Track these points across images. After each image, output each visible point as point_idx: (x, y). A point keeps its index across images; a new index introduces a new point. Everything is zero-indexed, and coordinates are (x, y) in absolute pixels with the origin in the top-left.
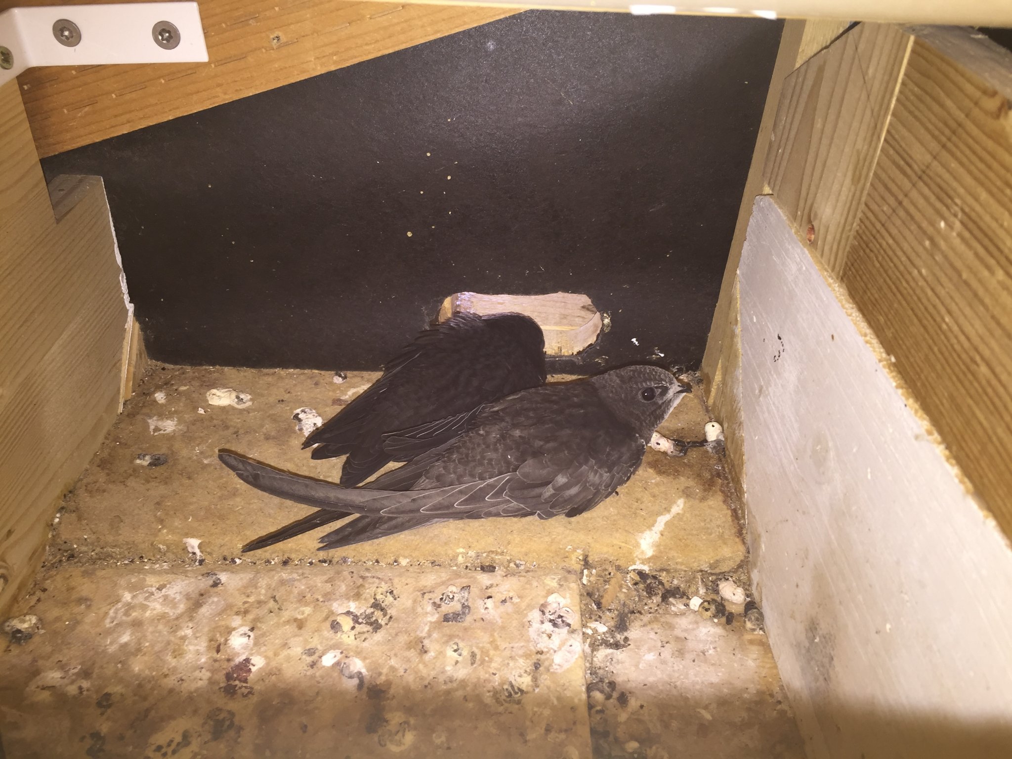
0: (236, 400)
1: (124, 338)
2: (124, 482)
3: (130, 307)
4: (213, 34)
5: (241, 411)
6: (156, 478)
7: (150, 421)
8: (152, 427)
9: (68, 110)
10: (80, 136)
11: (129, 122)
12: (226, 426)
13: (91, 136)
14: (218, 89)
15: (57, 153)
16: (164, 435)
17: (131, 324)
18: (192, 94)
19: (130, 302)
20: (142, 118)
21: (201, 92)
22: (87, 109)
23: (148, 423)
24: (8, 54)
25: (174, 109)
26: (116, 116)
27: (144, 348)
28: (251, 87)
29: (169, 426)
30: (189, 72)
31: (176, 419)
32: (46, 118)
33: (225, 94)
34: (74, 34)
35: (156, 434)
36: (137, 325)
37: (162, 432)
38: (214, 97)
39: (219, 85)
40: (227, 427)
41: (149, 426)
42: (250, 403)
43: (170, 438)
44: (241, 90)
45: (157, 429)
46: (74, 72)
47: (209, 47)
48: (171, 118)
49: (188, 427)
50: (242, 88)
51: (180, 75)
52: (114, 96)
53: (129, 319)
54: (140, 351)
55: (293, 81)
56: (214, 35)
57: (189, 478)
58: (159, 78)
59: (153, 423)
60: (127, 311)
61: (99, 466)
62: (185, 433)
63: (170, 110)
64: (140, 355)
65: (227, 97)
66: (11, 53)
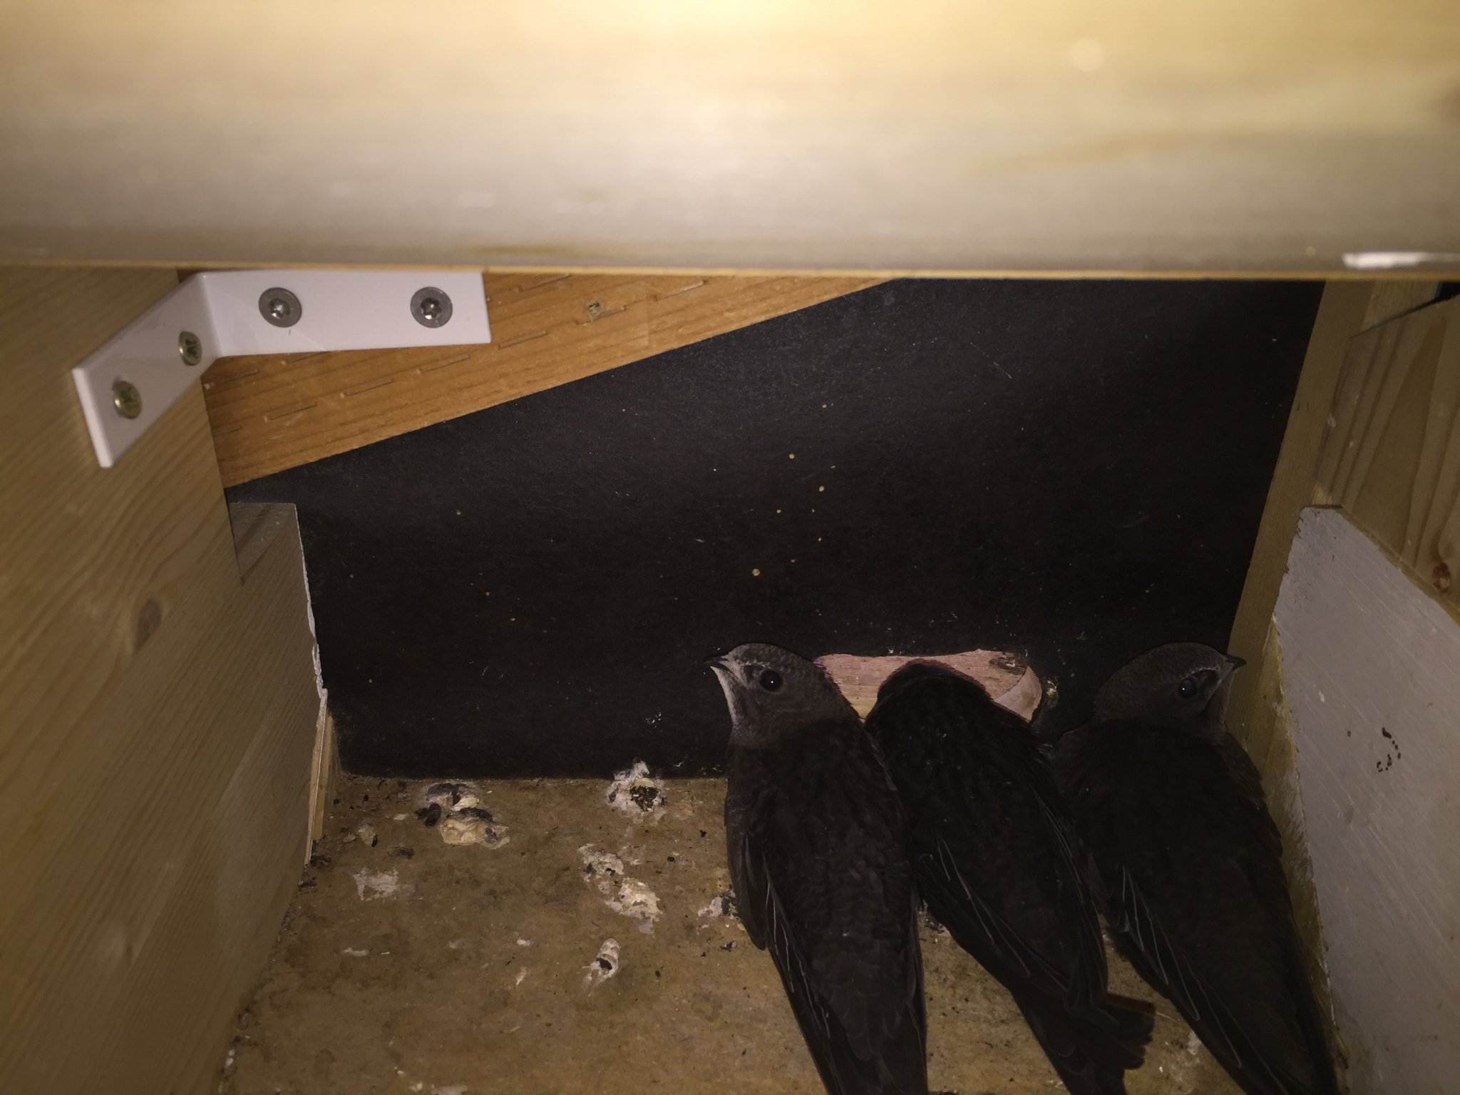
0: (486, 836)
1: (314, 745)
2: (329, 987)
3: (323, 694)
4: (500, 303)
5: (497, 854)
6: (378, 978)
7: (356, 877)
8: (361, 888)
9: (270, 418)
10: (286, 455)
11: (362, 432)
12: (476, 881)
13: (303, 454)
14: (502, 381)
15: (247, 480)
16: (380, 899)
17: (323, 720)
18: (461, 389)
19: (323, 687)
20: (382, 426)
21: (475, 386)
22: (300, 415)
23: (355, 881)
24: (195, 342)
25: (433, 411)
26: (342, 424)
27: (337, 754)
28: (551, 377)
29: (387, 883)
30: (459, 358)
31: (396, 873)
32: (237, 430)
33: (511, 387)
34: (292, 309)
35: (369, 899)
36: (330, 719)
37: (377, 896)
38: (497, 392)
39: (503, 375)
40: (477, 883)
41: (357, 886)
42: (506, 840)
43: (390, 906)
44: (535, 381)
45: (369, 891)
46: (283, 363)
47: (492, 322)
48: (426, 424)
49: (417, 886)
50: (536, 378)
51: (444, 363)
52: (342, 395)
53: (320, 713)
54: (333, 760)
55: (614, 365)
56: (501, 305)
57: (431, 976)
58: (414, 367)
59: (361, 880)
60: (319, 700)
61: (286, 961)
62: (414, 895)
63: (426, 414)
64: (332, 767)
65: (514, 391)
66: (198, 340)
